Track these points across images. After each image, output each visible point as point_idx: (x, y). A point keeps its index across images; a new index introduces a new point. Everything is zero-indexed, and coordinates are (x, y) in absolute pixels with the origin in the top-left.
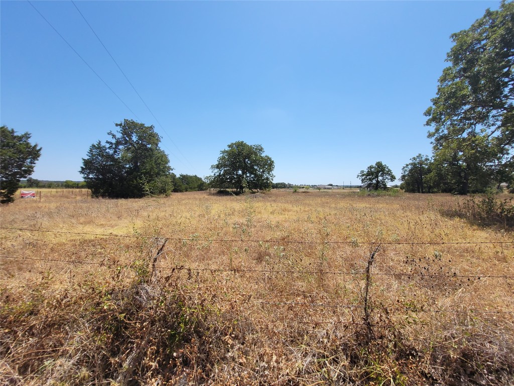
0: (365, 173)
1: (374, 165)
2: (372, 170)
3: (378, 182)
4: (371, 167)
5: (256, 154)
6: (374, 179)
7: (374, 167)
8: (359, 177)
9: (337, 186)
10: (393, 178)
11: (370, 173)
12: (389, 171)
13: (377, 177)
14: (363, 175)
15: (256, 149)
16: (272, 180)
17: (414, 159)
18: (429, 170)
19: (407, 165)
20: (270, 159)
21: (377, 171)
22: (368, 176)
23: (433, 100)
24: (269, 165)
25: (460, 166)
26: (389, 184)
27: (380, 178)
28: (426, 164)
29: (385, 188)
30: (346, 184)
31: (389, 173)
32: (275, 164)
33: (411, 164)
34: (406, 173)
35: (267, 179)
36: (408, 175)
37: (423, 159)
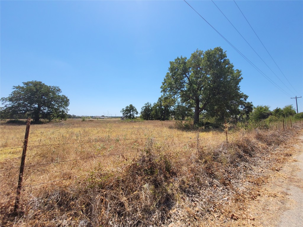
0: (125, 110)
1: (129, 106)
2: (128, 108)
3: (130, 114)
4: (127, 107)
5: (54, 93)
6: (129, 113)
7: (129, 107)
8: (122, 112)
9: (107, 117)
10: (137, 113)
11: (127, 110)
12: (136, 109)
13: (130, 112)
14: (123, 111)
15: (54, 89)
16: (67, 112)
17: (146, 104)
18: (152, 110)
19: (143, 107)
20: (66, 98)
21: (130, 109)
22: (126, 111)
23: (162, 83)
24: (65, 101)
25: (163, 109)
26: (135, 116)
27: (132, 113)
28: (151, 107)
29: (134, 118)
30: (113, 116)
31: (135, 110)
32: (70, 102)
33: (145, 107)
34: (143, 111)
35: (63, 112)
36: (144, 112)
37: (149, 105)
